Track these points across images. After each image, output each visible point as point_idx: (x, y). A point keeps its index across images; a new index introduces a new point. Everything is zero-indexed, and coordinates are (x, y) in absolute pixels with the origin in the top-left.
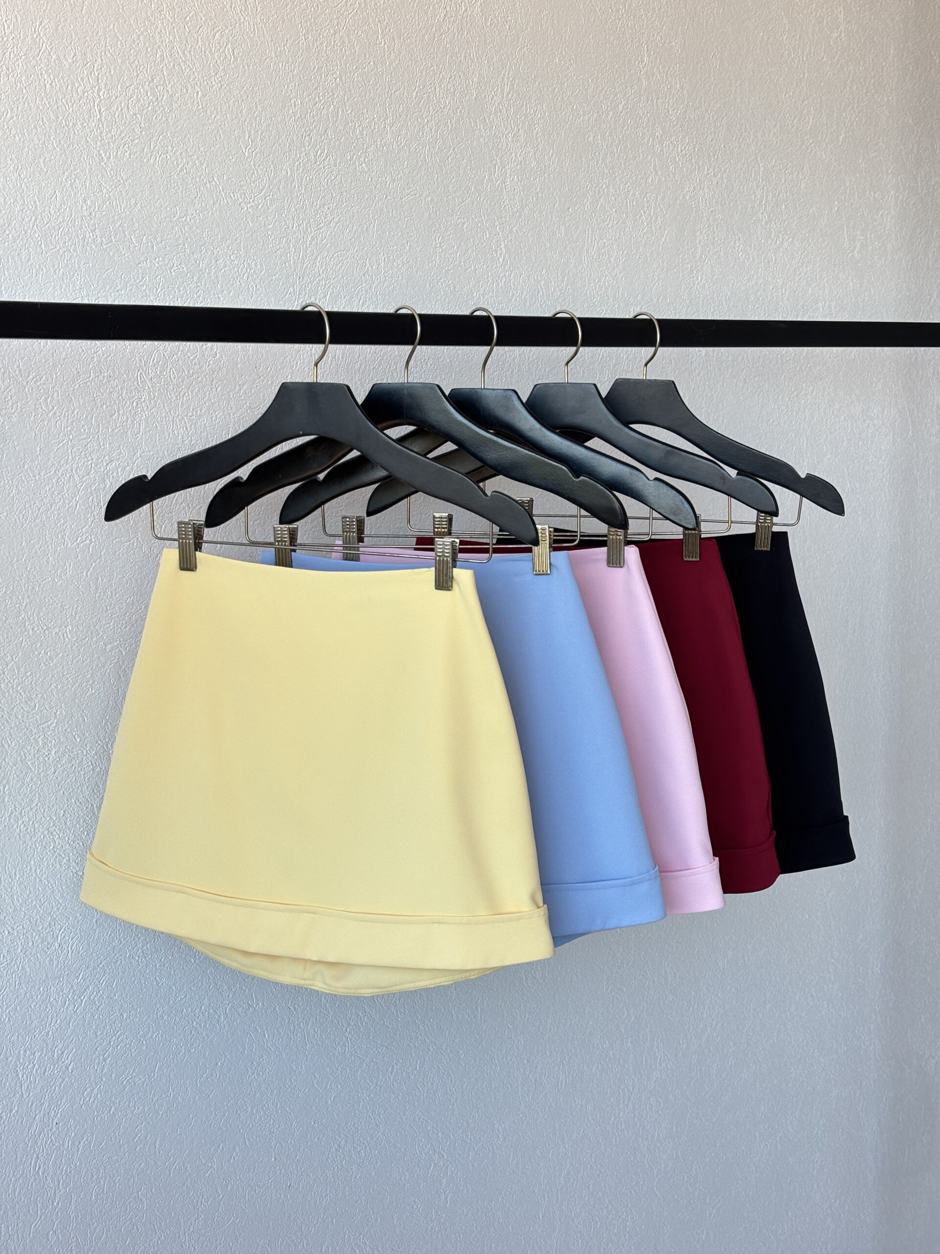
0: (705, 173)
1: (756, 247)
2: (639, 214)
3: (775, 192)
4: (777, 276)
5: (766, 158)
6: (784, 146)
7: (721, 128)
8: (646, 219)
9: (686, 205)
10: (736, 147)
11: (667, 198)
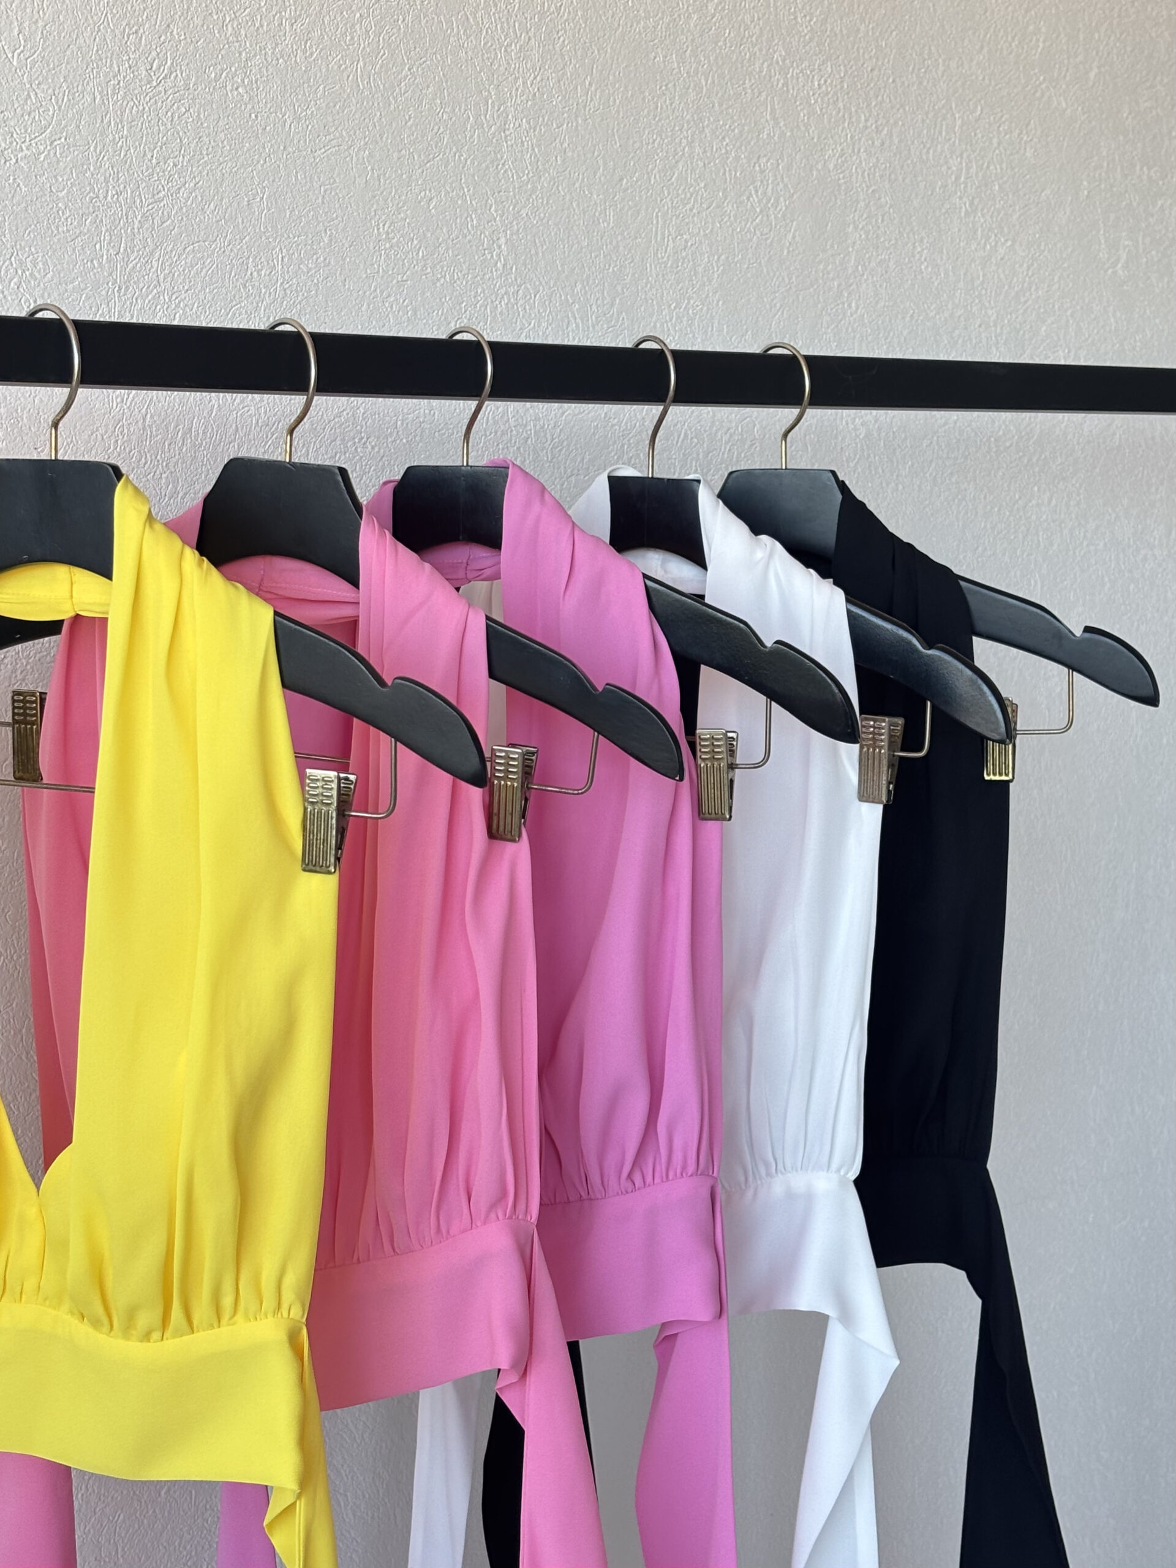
0: (861, 125)
1: (951, 253)
2: (747, 193)
3: (981, 162)
4: (987, 304)
5: (965, 104)
6: (996, 85)
7: (888, 49)
8: (760, 201)
9: (829, 179)
10: (913, 84)
11: (795, 167)
